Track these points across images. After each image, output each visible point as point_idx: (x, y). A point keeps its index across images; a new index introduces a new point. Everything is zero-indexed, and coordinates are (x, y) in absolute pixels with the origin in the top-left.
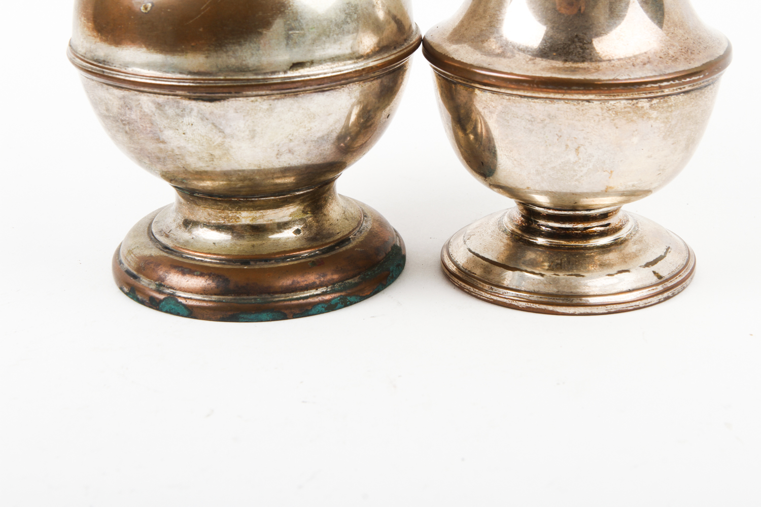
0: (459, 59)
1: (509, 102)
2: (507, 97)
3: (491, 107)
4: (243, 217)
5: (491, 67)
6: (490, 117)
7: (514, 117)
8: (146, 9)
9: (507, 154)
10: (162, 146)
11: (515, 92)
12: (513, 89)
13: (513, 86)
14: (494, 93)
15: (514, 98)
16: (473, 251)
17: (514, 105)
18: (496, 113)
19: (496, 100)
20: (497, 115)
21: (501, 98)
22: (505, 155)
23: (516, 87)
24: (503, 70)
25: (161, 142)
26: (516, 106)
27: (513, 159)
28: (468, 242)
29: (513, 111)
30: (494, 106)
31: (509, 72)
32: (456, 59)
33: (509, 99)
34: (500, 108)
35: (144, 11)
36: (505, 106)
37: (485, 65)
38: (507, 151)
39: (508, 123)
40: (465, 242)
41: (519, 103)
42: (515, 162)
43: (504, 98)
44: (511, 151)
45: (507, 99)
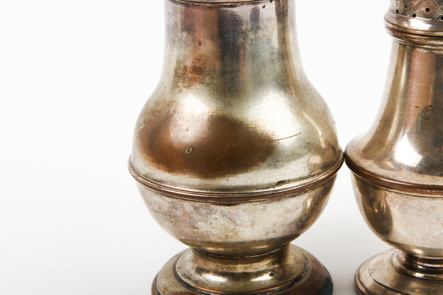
0: (374, 172)
1: (407, 199)
2: (406, 196)
3: (395, 201)
4: (239, 268)
5: (395, 178)
6: (394, 207)
7: (409, 207)
8: (189, 151)
9: (404, 228)
10: (195, 230)
11: (411, 194)
12: (410, 192)
13: (410, 190)
14: (397, 194)
15: (410, 197)
16: (378, 281)
17: (410, 201)
18: (398, 205)
19: (398, 197)
20: (398, 206)
21: (402, 197)
22: (403, 229)
23: (411, 191)
24: (403, 181)
25: (195, 228)
26: (411, 201)
27: (408, 231)
28: (373, 275)
29: (409, 204)
30: (397, 200)
31: (407, 182)
32: (371, 172)
33: (407, 197)
34: (400, 202)
35: (188, 153)
36: (404, 201)
37: (391, 177)
38: (404, 226)
39: (406, 210)
40: (370, 274)
41: (413, 199)
42: (409, 233)
43: (403, 197)
44: (407, 227)
45: (405, 197)
